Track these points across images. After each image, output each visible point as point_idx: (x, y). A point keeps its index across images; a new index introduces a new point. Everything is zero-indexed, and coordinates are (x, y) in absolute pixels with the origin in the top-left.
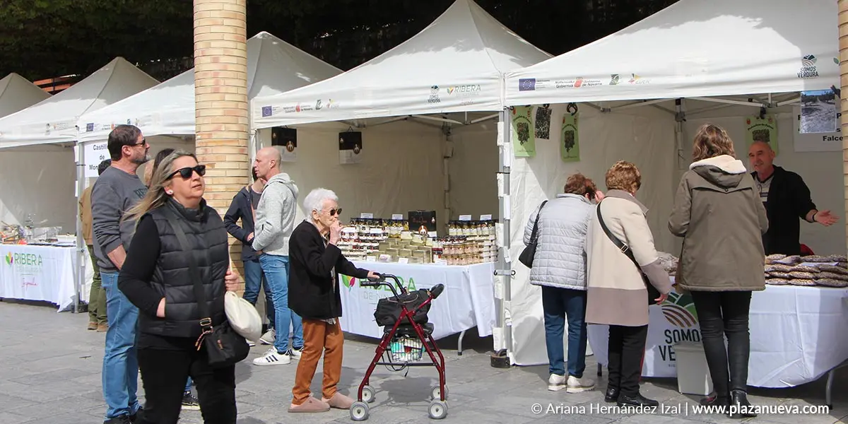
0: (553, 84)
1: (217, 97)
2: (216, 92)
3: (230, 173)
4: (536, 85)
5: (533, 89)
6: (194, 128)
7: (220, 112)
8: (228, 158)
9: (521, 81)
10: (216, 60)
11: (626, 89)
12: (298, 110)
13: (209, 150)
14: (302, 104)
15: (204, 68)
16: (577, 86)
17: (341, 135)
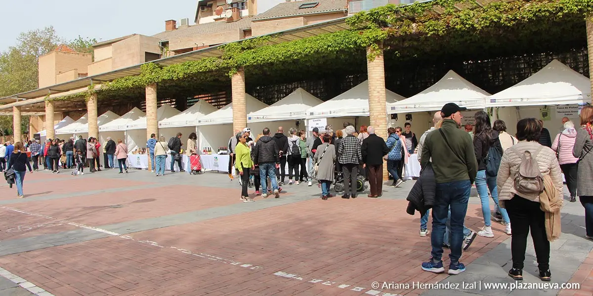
0: (502, 101)
1: (379, 104)
2: (379, 102)
3: (384, 128)
4: (496, 101)
5: (495, 102)
6: (369, 113)
7: (380, 109)
8: (383, 123)
9: (491, 100)
10: (378, 92)
11: (525, 102)
12: (406, 108)
13: (377, 121)
14: (408, 106)
15: (375, 95)
16: (510, 101)
17: (406, 116)
